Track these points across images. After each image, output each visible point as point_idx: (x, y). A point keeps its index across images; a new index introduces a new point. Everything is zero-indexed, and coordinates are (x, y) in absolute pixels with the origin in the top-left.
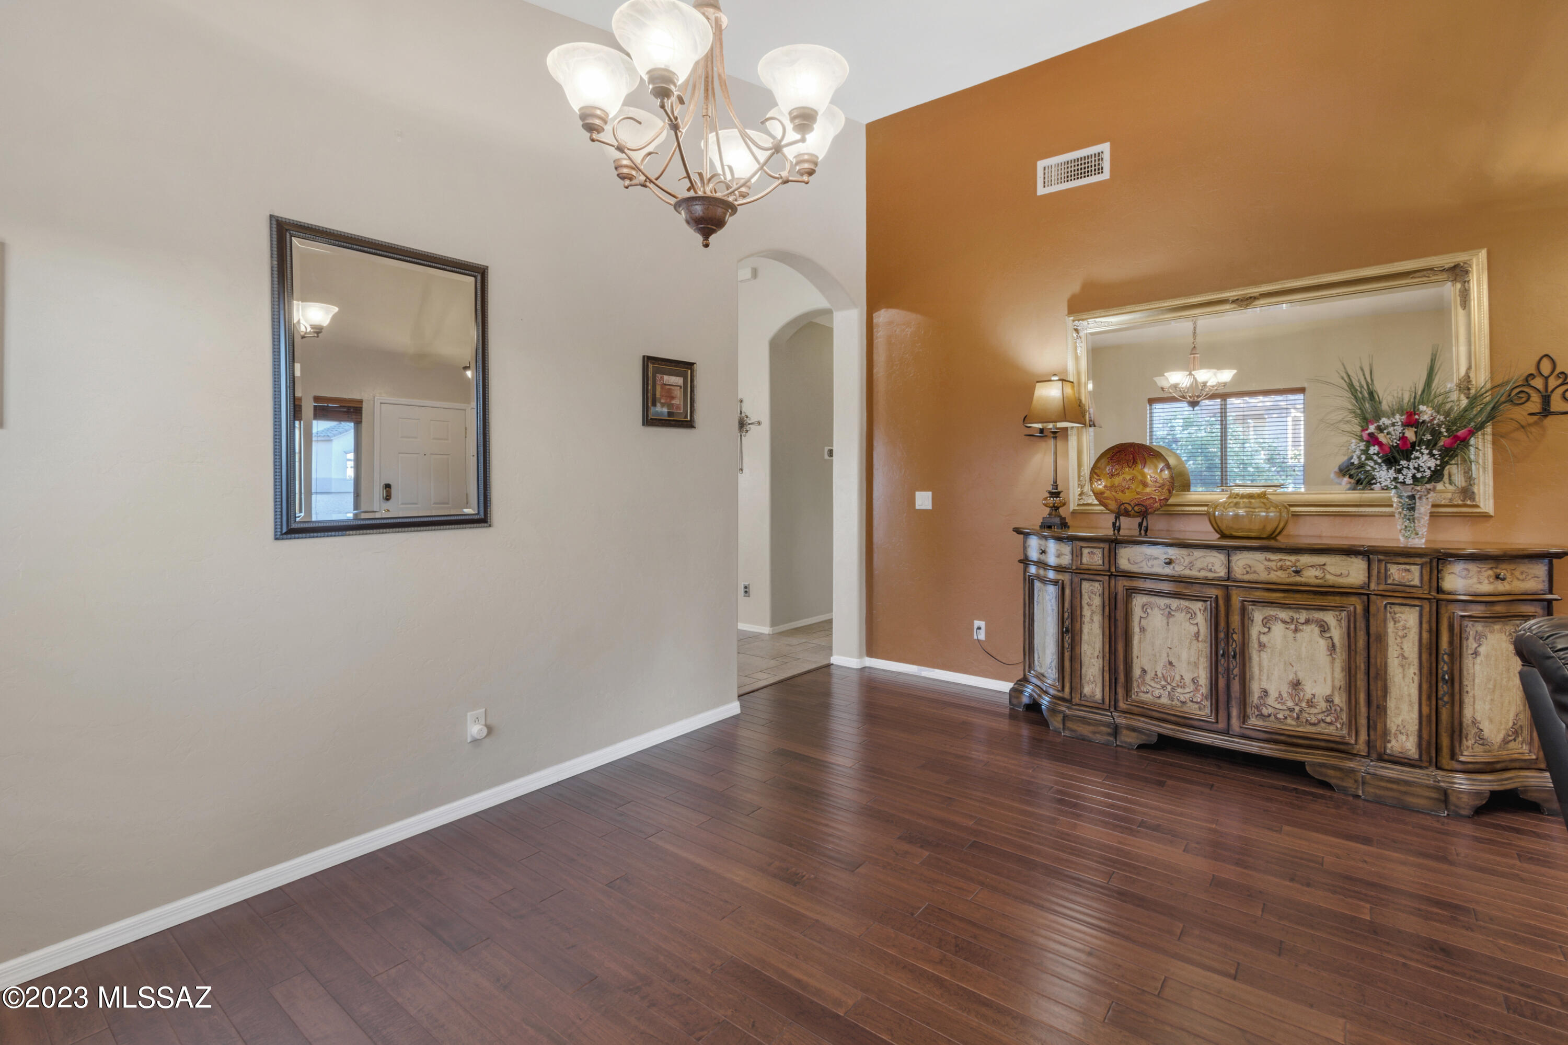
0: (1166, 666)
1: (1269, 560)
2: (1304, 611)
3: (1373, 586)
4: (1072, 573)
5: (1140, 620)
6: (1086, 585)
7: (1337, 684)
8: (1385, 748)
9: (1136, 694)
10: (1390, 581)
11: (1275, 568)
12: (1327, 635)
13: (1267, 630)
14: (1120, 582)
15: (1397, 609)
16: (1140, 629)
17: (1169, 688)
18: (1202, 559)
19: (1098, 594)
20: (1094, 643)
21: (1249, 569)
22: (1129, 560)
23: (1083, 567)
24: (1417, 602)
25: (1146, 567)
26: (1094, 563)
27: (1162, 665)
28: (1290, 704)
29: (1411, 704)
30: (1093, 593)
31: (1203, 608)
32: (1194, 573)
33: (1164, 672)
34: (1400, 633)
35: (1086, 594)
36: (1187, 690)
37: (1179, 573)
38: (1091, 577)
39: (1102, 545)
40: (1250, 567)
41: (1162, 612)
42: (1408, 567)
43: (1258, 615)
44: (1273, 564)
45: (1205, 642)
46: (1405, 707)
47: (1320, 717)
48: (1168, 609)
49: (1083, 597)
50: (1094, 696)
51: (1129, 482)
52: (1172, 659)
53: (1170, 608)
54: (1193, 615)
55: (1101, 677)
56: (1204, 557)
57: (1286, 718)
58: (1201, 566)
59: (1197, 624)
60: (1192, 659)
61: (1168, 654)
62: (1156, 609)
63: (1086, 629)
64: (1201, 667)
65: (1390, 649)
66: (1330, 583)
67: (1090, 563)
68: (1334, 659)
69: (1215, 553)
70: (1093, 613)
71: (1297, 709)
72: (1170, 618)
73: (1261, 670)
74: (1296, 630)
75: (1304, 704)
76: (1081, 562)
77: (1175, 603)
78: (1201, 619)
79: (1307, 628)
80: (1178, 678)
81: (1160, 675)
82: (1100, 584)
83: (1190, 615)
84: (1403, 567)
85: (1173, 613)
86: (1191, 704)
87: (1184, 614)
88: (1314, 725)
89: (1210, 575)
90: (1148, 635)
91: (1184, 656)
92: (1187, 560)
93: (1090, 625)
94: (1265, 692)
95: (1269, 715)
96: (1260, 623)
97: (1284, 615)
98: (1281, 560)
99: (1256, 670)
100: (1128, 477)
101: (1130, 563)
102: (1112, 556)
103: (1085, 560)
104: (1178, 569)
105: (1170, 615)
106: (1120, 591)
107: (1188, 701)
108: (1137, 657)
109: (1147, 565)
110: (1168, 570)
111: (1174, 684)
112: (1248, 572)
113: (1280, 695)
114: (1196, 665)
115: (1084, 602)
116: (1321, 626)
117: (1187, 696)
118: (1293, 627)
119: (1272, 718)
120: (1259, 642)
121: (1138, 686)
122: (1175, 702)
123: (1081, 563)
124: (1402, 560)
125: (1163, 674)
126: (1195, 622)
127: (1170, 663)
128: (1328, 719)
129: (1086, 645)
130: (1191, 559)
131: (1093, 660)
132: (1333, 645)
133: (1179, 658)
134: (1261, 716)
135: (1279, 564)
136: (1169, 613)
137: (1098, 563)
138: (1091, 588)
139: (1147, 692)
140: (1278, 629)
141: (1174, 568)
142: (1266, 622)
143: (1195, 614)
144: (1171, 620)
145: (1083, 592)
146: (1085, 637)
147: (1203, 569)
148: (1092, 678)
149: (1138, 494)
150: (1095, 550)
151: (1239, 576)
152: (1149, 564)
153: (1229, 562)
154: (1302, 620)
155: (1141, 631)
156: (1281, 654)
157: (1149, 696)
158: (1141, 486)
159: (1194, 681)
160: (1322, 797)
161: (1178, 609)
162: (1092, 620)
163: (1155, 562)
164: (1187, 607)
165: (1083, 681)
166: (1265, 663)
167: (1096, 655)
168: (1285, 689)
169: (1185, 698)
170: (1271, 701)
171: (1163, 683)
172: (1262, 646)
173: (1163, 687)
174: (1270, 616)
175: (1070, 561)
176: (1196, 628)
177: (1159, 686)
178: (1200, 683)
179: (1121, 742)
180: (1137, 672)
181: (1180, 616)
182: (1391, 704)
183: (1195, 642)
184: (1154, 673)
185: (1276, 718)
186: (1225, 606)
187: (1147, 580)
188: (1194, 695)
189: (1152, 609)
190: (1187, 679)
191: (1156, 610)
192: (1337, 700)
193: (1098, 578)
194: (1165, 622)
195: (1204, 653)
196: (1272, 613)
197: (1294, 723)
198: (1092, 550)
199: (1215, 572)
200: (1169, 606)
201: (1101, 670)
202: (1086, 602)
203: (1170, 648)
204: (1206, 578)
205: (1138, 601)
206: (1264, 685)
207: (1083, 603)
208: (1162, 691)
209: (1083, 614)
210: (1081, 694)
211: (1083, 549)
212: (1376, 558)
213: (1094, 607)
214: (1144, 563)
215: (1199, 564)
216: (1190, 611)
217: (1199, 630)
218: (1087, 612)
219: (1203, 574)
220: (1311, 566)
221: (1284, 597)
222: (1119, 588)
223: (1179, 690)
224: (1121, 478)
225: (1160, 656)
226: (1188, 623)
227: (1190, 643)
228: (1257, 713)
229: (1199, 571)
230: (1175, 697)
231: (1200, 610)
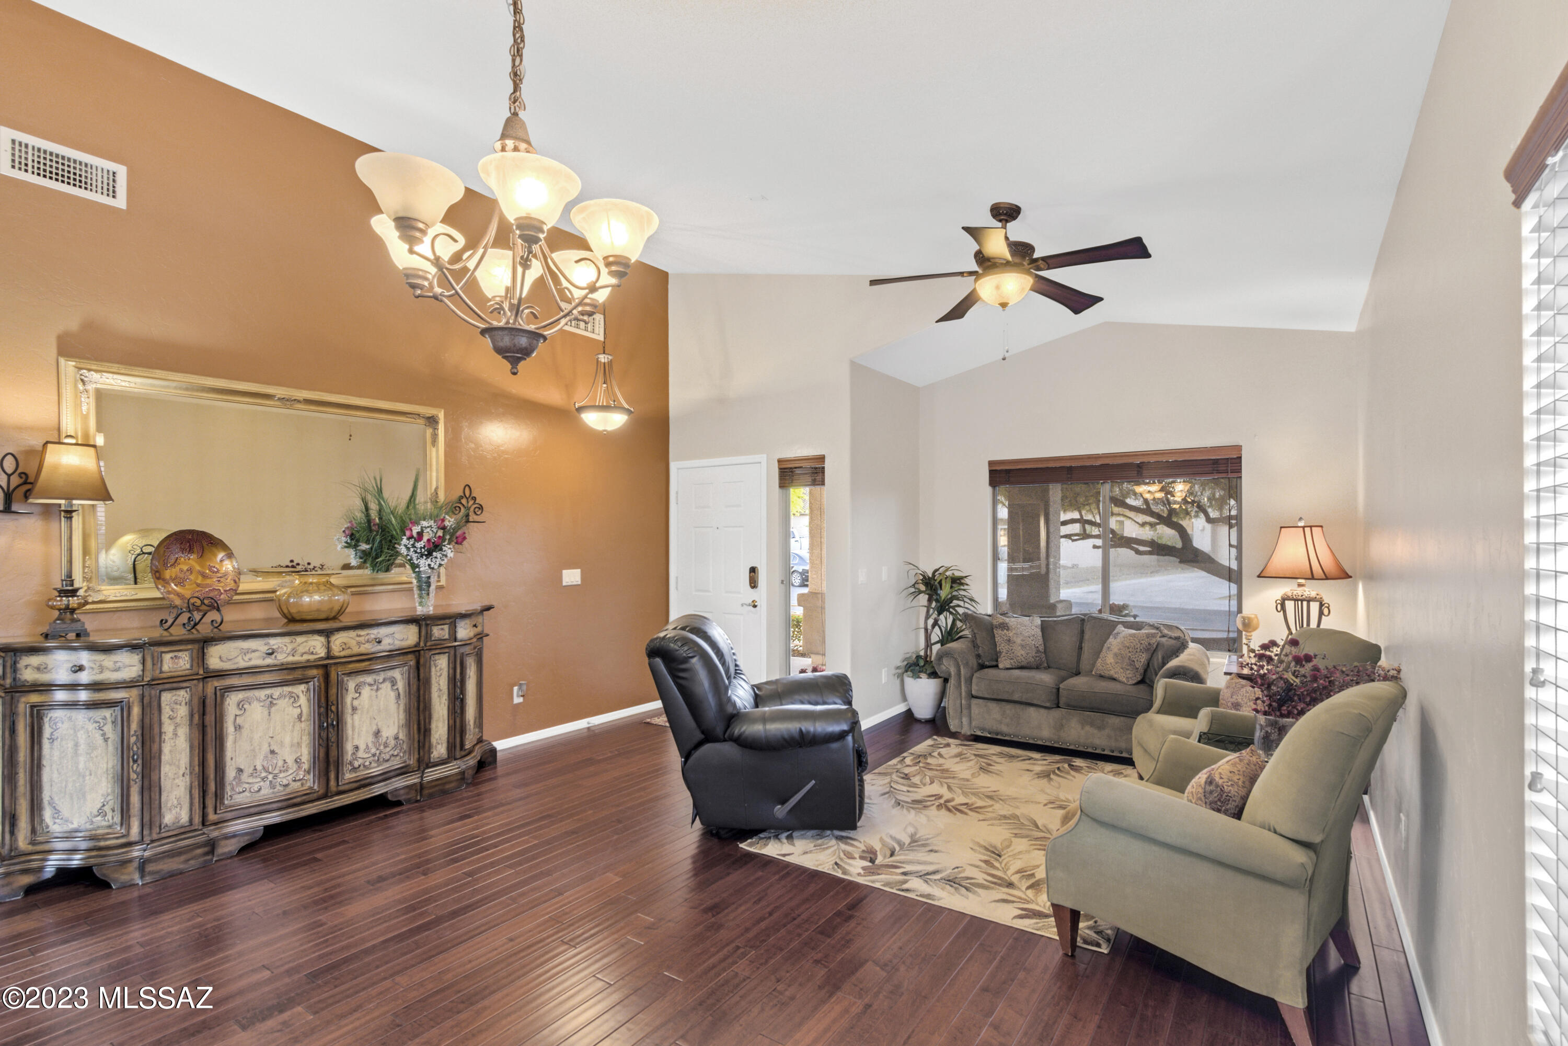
0: (267, 757)
1: (360, 636)
2: (382, 673)
3: (422, 644)
4: (143, 686)
5: (235, 719)
6: (166, 697)
7: (401, 724)
8: (430, 758)
9: (229, 798)
10: (433, 639)
11: (363, 642)
12: (396, 688)
13: (358, 695)
14: (210, 684)
15: (437, 657)
16: (235, 728)
17: (270, 777)
18: (305, 644)
19: (183, 703)
20: (179, 760)
21: (345, 646)
22: (220, 658)
23: (164, 675)
24: (447, 650)
25: (241, 661)
26: (179, 669)
27: (262, 757)
28: (373, 750)
29: (444, 722)
30: (176, 703)
31: (305, 690)
32: (297, 658)
33: (265, 764)
34: (438, 674)
35: (168, 707)
36: (291, 771)
37: (282, 661)
38: (175, 685)
39: (189, 647)
40: (345, 644)
41: (262, 704)
42: (442, 627)
43: (351, 684)
44: (361, 639)
45: (307, 720)
46: (440, 725)
47: (391, 753)
48: (270, 699)
49: (163, 711)
50: (178, 822)
51: (188, 573)
52: (273, 747)
53: (272, 698)
54: (295, 698)
55: (188, 797)
56: (306, 641)
57: (371, 763)
58: (303, 651)
59: (300, 706)
60: (295, 741)
61: (269, 743)
62: (255, 702)
63: (166, 749)
64: (304, 746)
65: (433, 686)
66: (397, 647)
67: (173, 670)
68: (399, 705)
69: (316, 637)
70: (177, 726)
71: (378, 752)
72: (271, 707)
73: (353, 730)
74: (377, 690)
75: (382, 747)
76: (161, 669)
77: (276, 692)
78: (303, 701)
79: (383, 686)
80: (280, 763)
81: (259, 767)
82: (186, 692)
83: (293, 699)
84: (440, 627)
85: (275, 702)
86: (294, 783)
87: (287, 699)
88: (387, 761)
89: (312, 657)
90: (245, 732)
91: (287, 740)
92: (290, 647)
93: (172, 741)
94: (357, 748)
95: (360, 766)
96: (353, 690)
97: (369, 679)
98: (368, 634)
99: (350, 732)
100: (185, 568)
101: (222, 661)
102: (201, 657)
103: (166, 668)
104: (282, 658)
105: (272, 704)
106: (209, 694)
107: (291, 782)
108: (232, 759)
109: (243, 659)
110: (269, 661)
111: (276, 772)
112: (343, 649)
113: (367, 746)
114: (299, 745)
115: (165, 718)
116: (392, 681)
117: (290, 778)
118: (375, 687)
119: (362, 767)
120: (353, 707)
121: (233, 789)
122: (279, 788)
123: (161, 672)
124: (440, 622)
125: (263, 766)
126: (298, 704)
127: (272, 752)
128: (396, 753)
129: (168, 766)
130: (294, 645)
131: (177, 781)
132: (399, 694)
133: (282, 744)
134: (355, 769)
135: (367, 638)
136: (271, 702)
137: (184, 668)
138: (174, 698)
139: (244, 791)
140: (366, 691)
141: (276, 657)
142: (358, 690)
143: (298, 697)
144: (273, 709)
145: (163, 705)
146: (166, 757)
147: (305, 653)
148: (176, 802)
149: (198, 585)
150: (180, 654)
151: (337, 654)
152: (246, 658)
153: (329, 642)
154: (381, 681)
155: (236, 730)
156: (368, 712)
157: (247, 794)
158: (200, 577)
159: (297, 761)
160: (398, 813)
161: (281, 696)
162: (176, 734)
163: (257, 654)
164: (290, 692)
165: (163, 810)
166: (357, 723)
167: (181, 773)
168: (370, 739)
169: (288, 780)
170: (361, 754)
171: (264, 774)
172: (354, 709)
173: (263, 779)
174: (361, 682)
175: (141, 673)
176: (299, 710)
177: (259, 780)
178: (303, 761)
179: (218, 856)
180: (230, 773)
181: (283, 703)
182: (433, 726)
183: (298, 724)
184: (252, 768)
185: (364, 766)
186: (325, 682)
187: (243, 675)
188: (297, 775)
189: (250, 704)
190: (290, 761)
191: (256, 705)
192: (401, 736)
193: (185, 685)
194: (266, 713)
195: (306, 731)
196: (362, 680)
197: (376, 765)
198: (176, 654)
199: (316, 654)
200: (269, 696)
201: (188, 787)
202: (168, 716)
203: (272, 737)
204: (308, 661)
205: (232, 701)
206: (356, 742)
207: (163, 718)
208: (262, 783)
209: (163, 730)
210: (160, 826)
211: (163, 655)
212: (424, 623)
213: (178, 720)
214: (240, 658)
215: (301, 649)
216: (293, 695)
217: (302, 711)
218: (168, 728)
219: (306, 657)
220: (386, 636)
221: (370, 664)
222: (209, 690)
223: (282, 775)
224: (177, 568)
225: (260, 749)
226: (291, 708)
227: (293, 726)
228: (350, 768)
229: (302, 656)
230: (278, 784)
231: (303, 692)
